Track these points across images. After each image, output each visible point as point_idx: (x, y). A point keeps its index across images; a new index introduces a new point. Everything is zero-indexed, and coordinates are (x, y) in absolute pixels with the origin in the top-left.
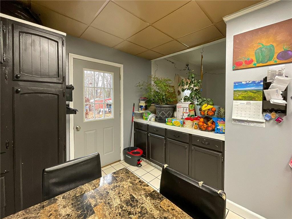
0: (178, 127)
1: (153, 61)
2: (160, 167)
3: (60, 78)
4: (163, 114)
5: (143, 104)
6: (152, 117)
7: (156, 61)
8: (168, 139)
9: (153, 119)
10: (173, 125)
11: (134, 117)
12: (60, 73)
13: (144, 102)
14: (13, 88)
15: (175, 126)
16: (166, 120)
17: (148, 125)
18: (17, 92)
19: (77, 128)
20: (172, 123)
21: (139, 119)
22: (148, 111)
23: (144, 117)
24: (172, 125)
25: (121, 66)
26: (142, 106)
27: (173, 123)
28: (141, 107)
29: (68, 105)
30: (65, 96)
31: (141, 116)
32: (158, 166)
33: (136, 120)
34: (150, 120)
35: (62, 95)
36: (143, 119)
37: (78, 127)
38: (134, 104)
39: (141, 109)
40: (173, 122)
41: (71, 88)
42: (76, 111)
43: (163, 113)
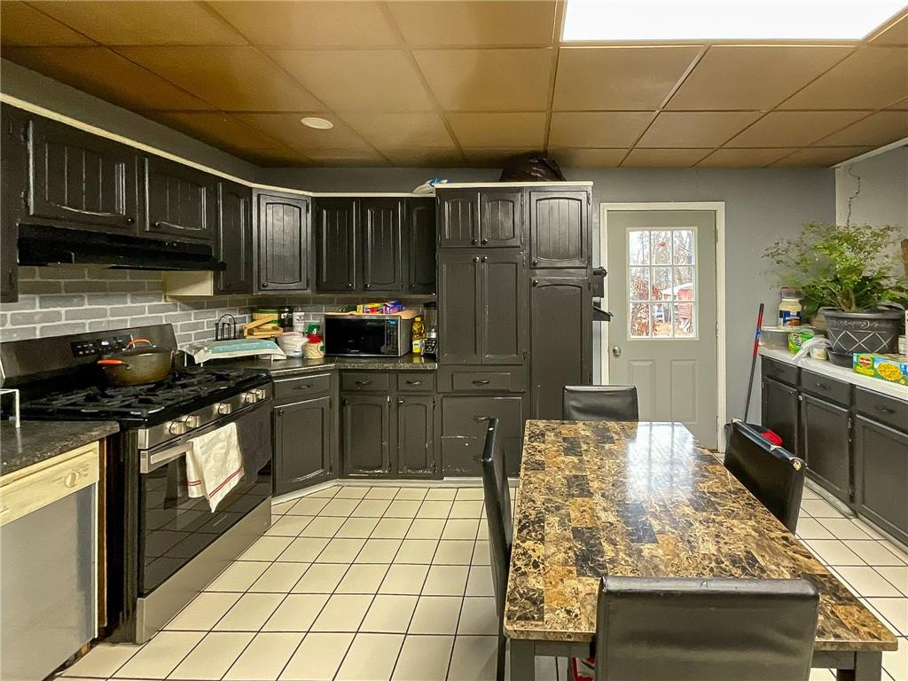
0: (893, 384)
1: (840, 169)
2: (837, 497)
3: (583, 259)
4: (846, 339)
5: (792, 305)
6: (816, 346)
7: (852, 164)
8: (858, 416)
9: (818, 353)
10: (876, 375)
11: (760, 344)
12: (585, 249)
13: (797, 300)
14: (530, 279)
15: (883, 378)
16: (855, 359)
17: (799, 368)
18: (535, 284)
19: (614, 351)
20: (873, 368)
21: (776, 349)
22: (803, 328)
23: (791, 345)
24: (872, 376)
25: (720, 207)
26: (788, 314)
27: (875, 370)
28: (784, 314)
29: (599, 304)
30: (592, 289)
31: (784, 341)
32: (830, 495)
33: (764, 350)
34: (809, 354)
35: (587, 288)
36: (790, 350)
37: (616, 348)
38: (762, 306)
39: (785, 321)
40: (876, 366)
41: (601, 273)
42: (609, 316)
43: (846, 334)
